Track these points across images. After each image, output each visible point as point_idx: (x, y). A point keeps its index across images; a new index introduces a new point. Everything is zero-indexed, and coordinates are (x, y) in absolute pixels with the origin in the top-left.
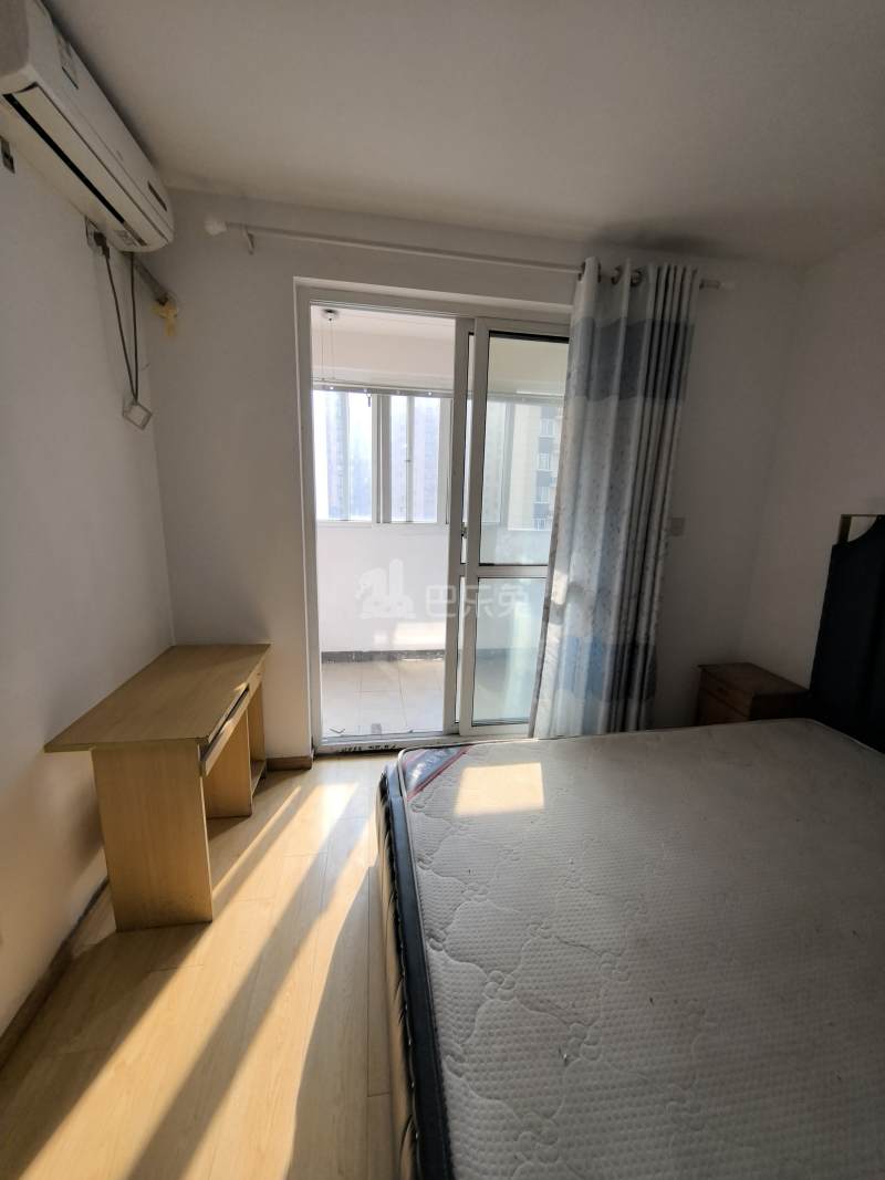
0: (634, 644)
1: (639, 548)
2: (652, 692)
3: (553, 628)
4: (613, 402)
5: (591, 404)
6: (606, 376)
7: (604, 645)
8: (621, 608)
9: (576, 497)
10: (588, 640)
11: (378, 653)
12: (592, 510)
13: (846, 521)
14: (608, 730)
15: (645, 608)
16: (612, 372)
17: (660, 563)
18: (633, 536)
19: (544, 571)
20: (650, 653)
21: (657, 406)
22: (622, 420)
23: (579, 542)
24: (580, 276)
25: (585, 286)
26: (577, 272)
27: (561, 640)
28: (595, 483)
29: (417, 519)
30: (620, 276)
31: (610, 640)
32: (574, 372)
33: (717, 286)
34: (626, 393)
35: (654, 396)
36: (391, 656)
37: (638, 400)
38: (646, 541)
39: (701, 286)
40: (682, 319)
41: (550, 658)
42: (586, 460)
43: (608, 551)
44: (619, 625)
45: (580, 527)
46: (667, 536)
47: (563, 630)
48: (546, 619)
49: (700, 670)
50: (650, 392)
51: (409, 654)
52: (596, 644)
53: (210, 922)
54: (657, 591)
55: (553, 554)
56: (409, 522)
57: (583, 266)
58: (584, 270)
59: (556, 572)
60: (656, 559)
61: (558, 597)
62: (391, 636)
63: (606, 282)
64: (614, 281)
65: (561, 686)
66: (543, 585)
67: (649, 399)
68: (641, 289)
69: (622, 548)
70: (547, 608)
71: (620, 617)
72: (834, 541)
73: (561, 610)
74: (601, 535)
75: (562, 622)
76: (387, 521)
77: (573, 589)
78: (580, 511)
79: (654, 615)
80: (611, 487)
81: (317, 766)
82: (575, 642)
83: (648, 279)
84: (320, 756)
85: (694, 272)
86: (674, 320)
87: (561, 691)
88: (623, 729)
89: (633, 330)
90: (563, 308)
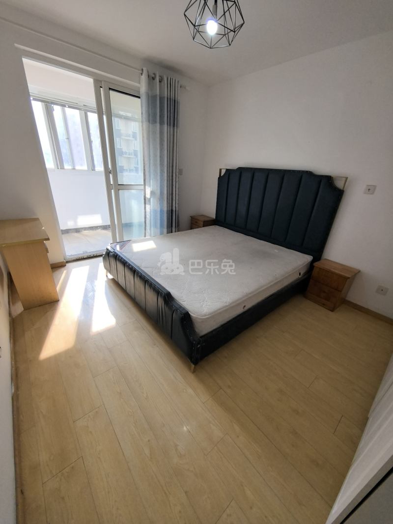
0: (172, 210)
1: (171, 178)
2: (178, 226)
3: (148, 207)
4: (158, 125)
5: (150, 125)
6: (155, 115)
7: (164, 211)
8: (167, 199)
9: (150, 160)
10: (159, 210)
11: (71, 229)
12: (155, 165)
13: (221, 170)
14: (168, 233)
15: (174, 198)
16: (157, 114)
17: (177, 183)
18: (168, 174)
19: (142, 187)
20: (177, 213)
21: (171, 129)
22: (161, 133)
23: (152, 176)
24: (142, 74)
25: (144, 78)
26: (141, 72)
27: (150, 210)
28: (155, 156)
29: (78, 168)
30: (155, 76)
31: (165, 209)
32: (144, 112)
33: (185, 88)
34: (162, 123)
35: (170, 125)
36: (77, 230)
37: (166, 125)
38: (172, 176)
39: (181, 87)
40: (176, 99)
41: (148, 217)
42: (151, 146)
43: (162, 180)
44: (167, 204)
45: (152, 171)
46: (178, 174)
47: (150, 207)
48: (145, 203)
49: (190, 218)
50: (169, 124)
51: (85, 229)
52: (161, 211)
53: (59, 301)
54: (177, 193)
55: (145, 180)
56: (74, 169)
57: (142, 70)
58: (143, 72)
59: (146, 187)
60: (176, 182)
61: (148, 196)
62: (76, 222)
63: (151, 78)
64: (153, 79)
65: (152, 226)
66: (143, 192)
67: (169, 126)
68: (162, 83)
69: (166, 178)
70: (145, 199)
71: (167, 202)
72: (218, 176)
73: (150, 199)
74: (159, 174)
75: (150, 204)
76: (62, 168)
77: (152, 193)
78: (151, 165)
79: (177, 201)
80: (160, 157)
81: (68, 265)
82: (155, 211)
83: (164, 81)
84: (68, 262)
85: (178, 82)
86: (173, 99)
87: (152, 228)
88: (172, 232)
89: (161, 99)
90: (137, 84)
